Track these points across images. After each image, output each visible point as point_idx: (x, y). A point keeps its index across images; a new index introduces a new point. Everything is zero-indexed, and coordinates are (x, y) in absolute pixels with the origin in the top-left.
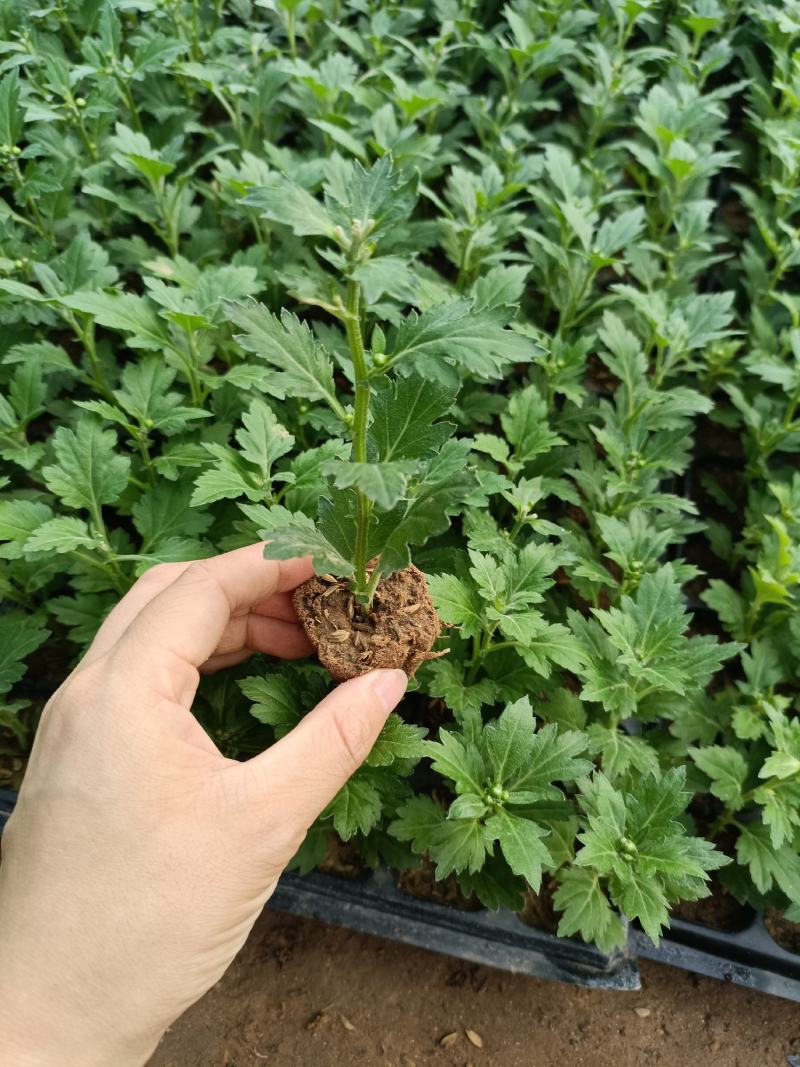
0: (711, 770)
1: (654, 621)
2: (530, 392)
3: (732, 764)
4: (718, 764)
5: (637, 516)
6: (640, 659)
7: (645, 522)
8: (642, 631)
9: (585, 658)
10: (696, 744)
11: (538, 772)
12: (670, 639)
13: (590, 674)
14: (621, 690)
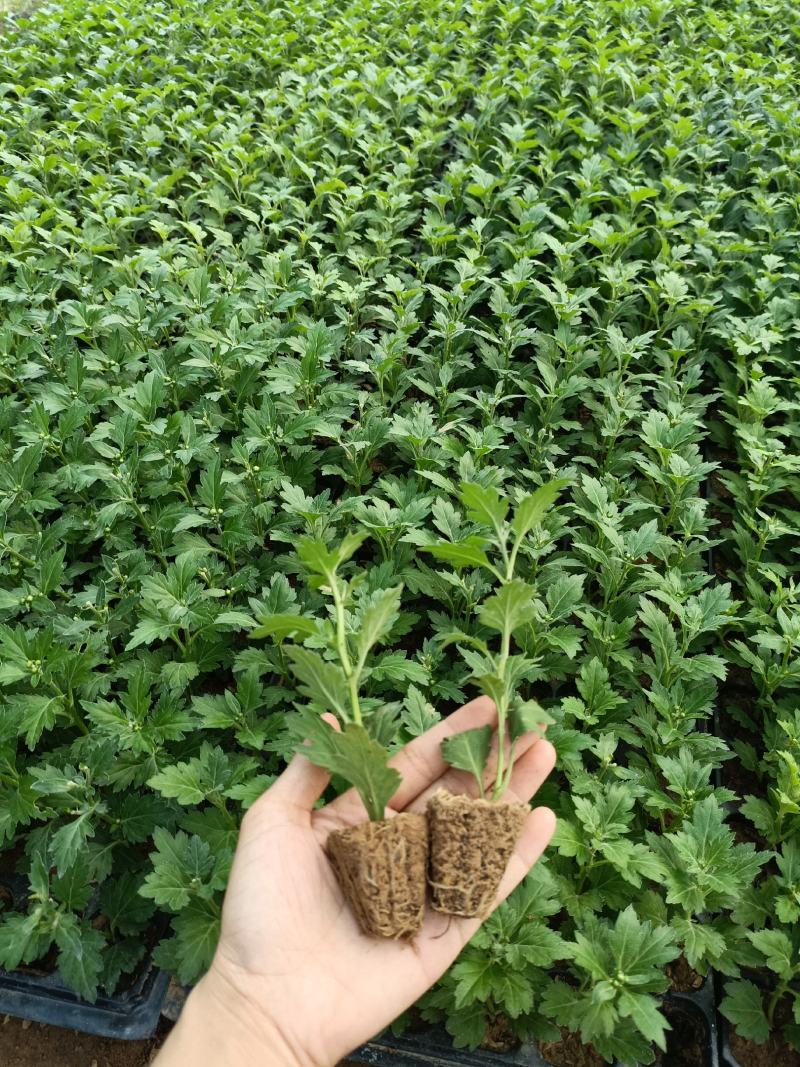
0: (764, 949)
1: (708, 838)
2: (595, 662)
3: (780, 942)
4: (769, 943)
5: (685, 754)
6: (702, 868)
7: (690, 757)
8: (701, 846)
9: (663, 870)
10: (752, 928)
11: (642, 958)
12: (721, 852)
13: (670, 882)
14: (693, 891)
